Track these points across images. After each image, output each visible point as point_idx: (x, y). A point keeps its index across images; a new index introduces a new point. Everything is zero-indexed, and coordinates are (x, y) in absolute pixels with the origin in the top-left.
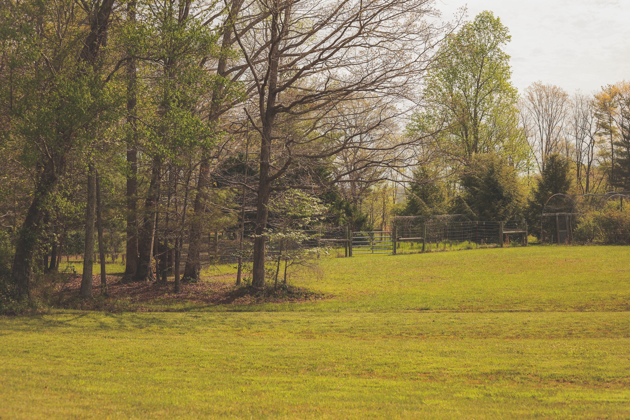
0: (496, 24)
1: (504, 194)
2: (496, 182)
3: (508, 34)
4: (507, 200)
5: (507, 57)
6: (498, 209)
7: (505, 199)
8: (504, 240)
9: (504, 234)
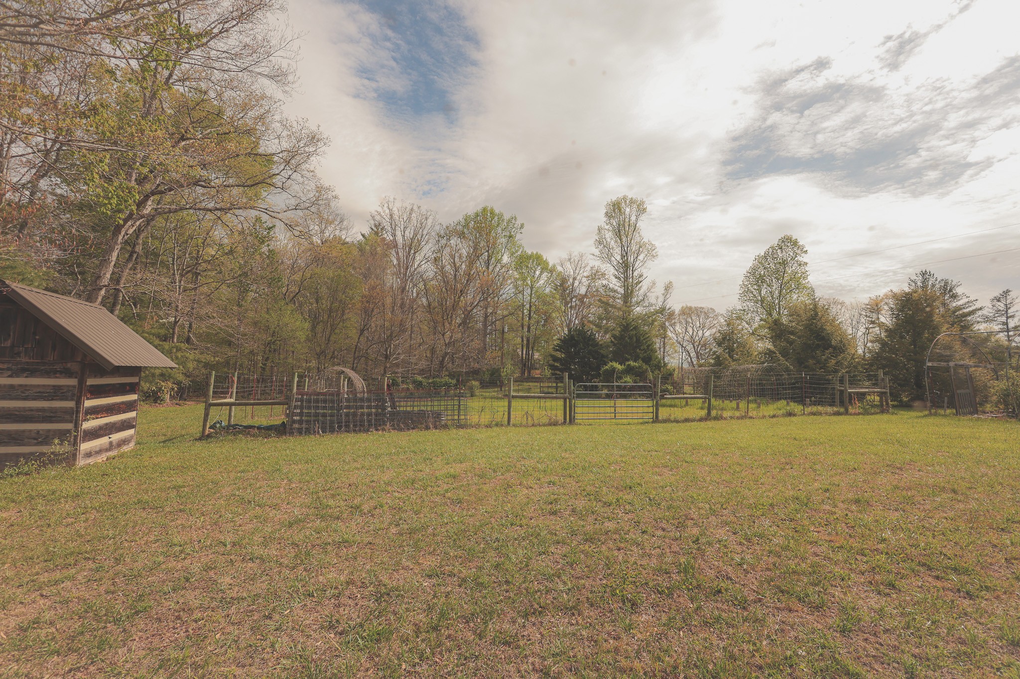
0: (795, 243)
1: (833, 343)
2: (822, 329)
3: (805, 249)
4: (840, 349)
5: (806, 264)
6: (825, 360)
7: (835, 348)
8: (850, 403)
9: (850, 394)
